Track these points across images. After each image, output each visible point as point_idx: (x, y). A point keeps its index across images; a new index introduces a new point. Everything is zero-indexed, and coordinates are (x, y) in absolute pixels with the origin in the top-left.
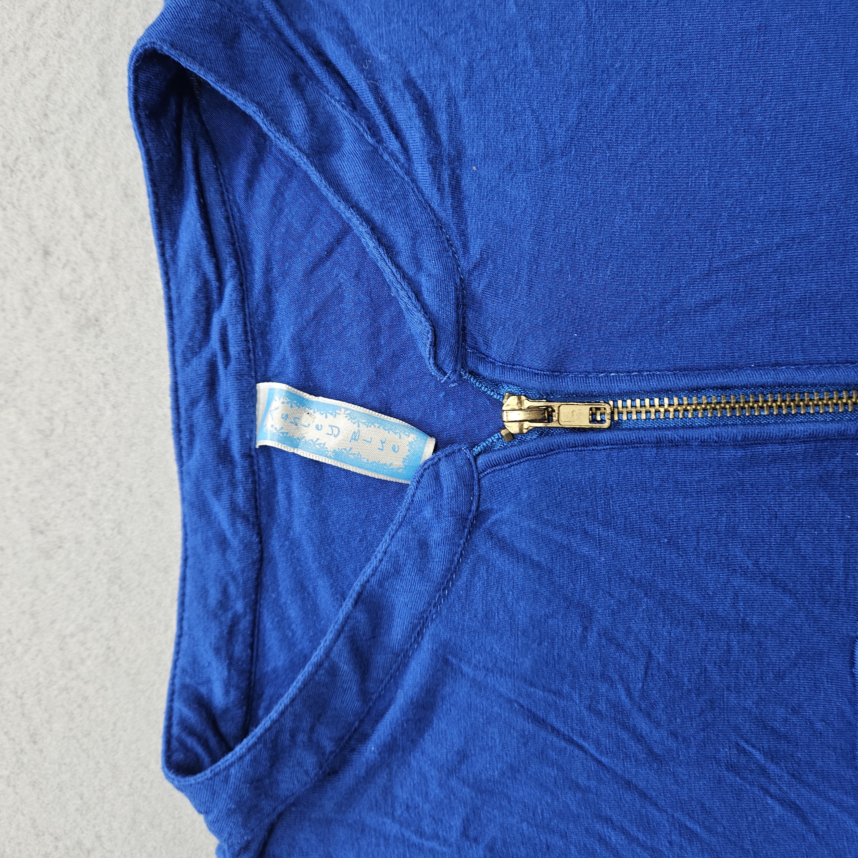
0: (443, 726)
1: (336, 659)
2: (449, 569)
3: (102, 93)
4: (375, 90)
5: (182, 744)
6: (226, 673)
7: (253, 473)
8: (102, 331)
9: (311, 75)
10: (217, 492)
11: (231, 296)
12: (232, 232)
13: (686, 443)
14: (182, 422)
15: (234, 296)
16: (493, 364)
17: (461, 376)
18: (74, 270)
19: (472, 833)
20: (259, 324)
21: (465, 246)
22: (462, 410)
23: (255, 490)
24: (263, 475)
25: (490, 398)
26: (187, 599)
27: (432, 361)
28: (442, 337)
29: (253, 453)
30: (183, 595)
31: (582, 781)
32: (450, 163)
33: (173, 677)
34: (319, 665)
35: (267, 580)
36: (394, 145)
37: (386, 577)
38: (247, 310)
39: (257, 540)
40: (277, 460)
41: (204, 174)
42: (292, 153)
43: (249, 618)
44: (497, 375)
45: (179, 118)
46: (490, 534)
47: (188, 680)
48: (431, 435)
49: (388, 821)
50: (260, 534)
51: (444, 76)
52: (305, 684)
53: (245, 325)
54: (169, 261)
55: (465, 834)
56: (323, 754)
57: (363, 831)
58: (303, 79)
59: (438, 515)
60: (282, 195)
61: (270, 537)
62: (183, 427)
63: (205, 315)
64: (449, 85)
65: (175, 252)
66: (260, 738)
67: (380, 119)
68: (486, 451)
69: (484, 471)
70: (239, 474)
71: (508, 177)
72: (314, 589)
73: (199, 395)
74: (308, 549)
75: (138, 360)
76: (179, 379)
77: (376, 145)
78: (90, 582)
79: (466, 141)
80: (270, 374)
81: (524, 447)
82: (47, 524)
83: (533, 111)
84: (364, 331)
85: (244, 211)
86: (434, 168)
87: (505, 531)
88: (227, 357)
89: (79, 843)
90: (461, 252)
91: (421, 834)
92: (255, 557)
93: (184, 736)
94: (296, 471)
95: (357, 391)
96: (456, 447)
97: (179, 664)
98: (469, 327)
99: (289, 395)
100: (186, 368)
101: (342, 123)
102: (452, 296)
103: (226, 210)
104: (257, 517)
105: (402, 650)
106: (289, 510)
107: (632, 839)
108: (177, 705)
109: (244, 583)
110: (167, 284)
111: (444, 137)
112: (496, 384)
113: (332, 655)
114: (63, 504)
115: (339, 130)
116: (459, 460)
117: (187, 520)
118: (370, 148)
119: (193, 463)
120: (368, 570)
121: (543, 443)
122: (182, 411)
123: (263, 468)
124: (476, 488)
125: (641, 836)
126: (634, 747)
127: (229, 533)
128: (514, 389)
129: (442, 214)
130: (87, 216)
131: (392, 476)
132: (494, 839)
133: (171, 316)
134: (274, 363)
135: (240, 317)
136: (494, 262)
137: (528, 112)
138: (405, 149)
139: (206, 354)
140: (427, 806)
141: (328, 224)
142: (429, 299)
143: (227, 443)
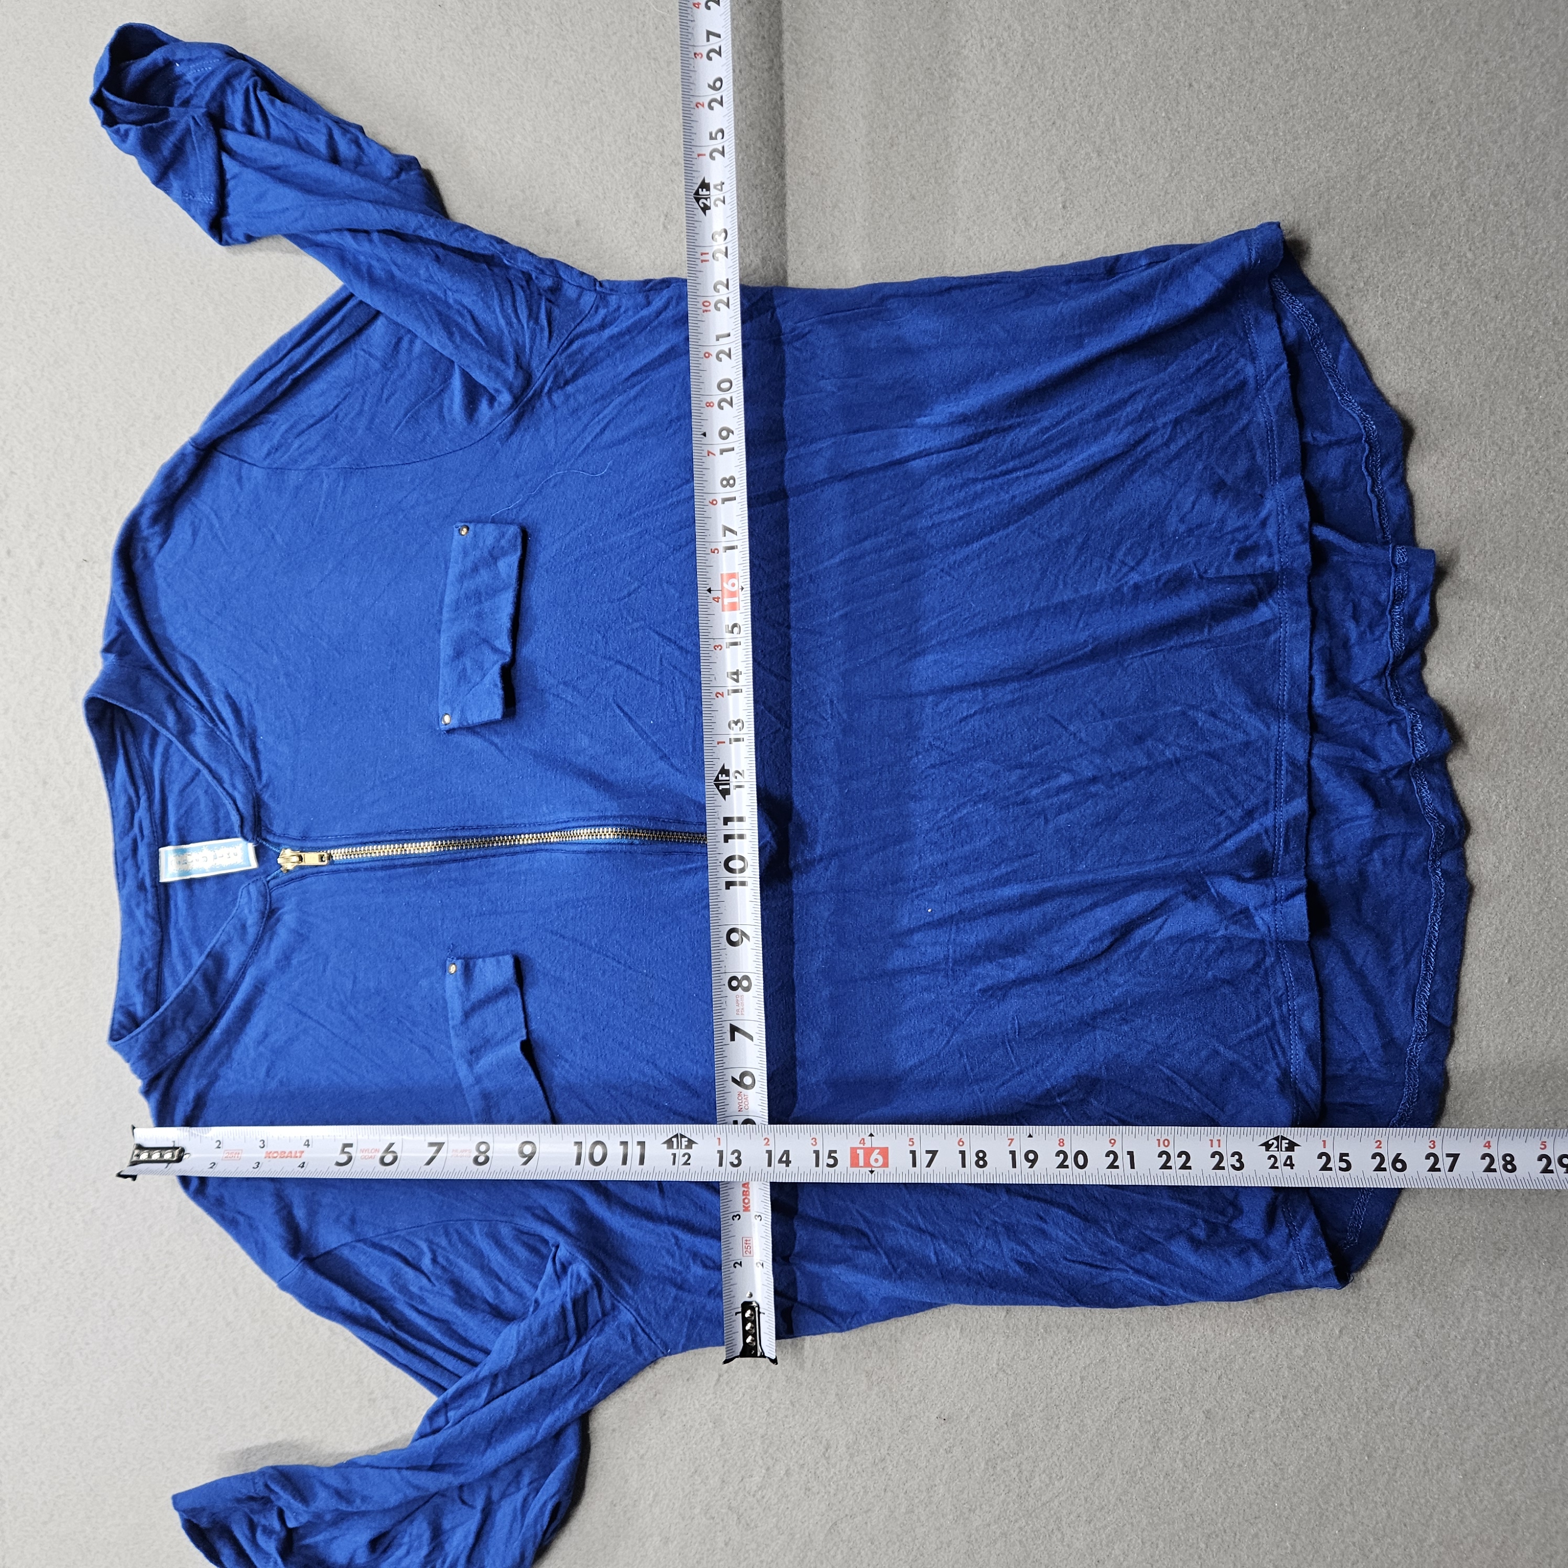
1: (197, 983)
2: (257, 938)
4: (211, 702)
7: (158, 895)
8: (75, 824)
9: (179, 694)
10: (138, 905)
11: (143, 805)
12: (143, 773)
14: (119, 870)
15: (145, 805)
16: (275, 834)
17: (257, 841)
18: (60, 792)
19: (271, 1075)
20: (159, 818)
21: (259, 778)
23: (159, 903)
24: (164, 894)
25: (275, 851)
26: (123, 962)
28: (246, 823)
29: (158, 883)
30: (120, 959)
31: (325, 1043)
32: (250, 734)
34: (186, 987)
35: (166, 951)
36: (222, 727)
37: (224, 943)
38: (153, 812)
39: (160, 930)
40: (172, 886)
41: (128, 745)
42: (168, 736)
43: (156, 971)
44: (276, 840)
46: (279, 920)
50: (161, 927)
51: (245, 693)
52: (179, 995)
53: (152, 819)
54: (111, 787)
56: (191, 1034)
58: (173, 697)
59: (250, 911)
60: (168, 751)
61: (168, 928)
62: (120, 872)
63: (130, 814)
64: (248, 696)
65: (114, 783)
66: (154, 1021)
68: (274, 878)
69: (272, 889)
70: (150, 896)
71: (278, 742)
73: (128, 855)
74: (187, 933)
76: (118, 849)
77: (212, 728)
78: (71, 958)
80: (166, 843)
81: (290, 876)
82: (48, 928)
85: (149, 760)
86: (241, 739)
87: (286, 918)
88: (143, 836)
89: (68, 1101)
90: (256, 779)
92: (159, 939)
96: (258, 877)
98: (261, 818)
99: (176, 851)
100: (122, 842)
101: (196, 718)
102: (252, 802)
103: (140, 761)
104: (160, 919)
106: (176, 914)
108: (117, 1015)
109: (153, 952)
111: (246, 723)
112: (278, 845)
113: (195, 981)
114: (56, 916)
115: (194, 722)
116: (259, 883)
117: (123, 920)
118: (208, 729)
119: (125, 891)
120: (214, 941)
121: (300, 873)
122: (120, 866)
123: (164, 891)
124: (268, 897)
126: (349, 1023)
127: (144, 926)
128: (284, 846)
129: (247, 760)
134: (168, 837)
135: (149, 816)
136: (274, 784)
138: (227, 728)
139: (131, 835)
142: (240, 804)
143: (144, 879)
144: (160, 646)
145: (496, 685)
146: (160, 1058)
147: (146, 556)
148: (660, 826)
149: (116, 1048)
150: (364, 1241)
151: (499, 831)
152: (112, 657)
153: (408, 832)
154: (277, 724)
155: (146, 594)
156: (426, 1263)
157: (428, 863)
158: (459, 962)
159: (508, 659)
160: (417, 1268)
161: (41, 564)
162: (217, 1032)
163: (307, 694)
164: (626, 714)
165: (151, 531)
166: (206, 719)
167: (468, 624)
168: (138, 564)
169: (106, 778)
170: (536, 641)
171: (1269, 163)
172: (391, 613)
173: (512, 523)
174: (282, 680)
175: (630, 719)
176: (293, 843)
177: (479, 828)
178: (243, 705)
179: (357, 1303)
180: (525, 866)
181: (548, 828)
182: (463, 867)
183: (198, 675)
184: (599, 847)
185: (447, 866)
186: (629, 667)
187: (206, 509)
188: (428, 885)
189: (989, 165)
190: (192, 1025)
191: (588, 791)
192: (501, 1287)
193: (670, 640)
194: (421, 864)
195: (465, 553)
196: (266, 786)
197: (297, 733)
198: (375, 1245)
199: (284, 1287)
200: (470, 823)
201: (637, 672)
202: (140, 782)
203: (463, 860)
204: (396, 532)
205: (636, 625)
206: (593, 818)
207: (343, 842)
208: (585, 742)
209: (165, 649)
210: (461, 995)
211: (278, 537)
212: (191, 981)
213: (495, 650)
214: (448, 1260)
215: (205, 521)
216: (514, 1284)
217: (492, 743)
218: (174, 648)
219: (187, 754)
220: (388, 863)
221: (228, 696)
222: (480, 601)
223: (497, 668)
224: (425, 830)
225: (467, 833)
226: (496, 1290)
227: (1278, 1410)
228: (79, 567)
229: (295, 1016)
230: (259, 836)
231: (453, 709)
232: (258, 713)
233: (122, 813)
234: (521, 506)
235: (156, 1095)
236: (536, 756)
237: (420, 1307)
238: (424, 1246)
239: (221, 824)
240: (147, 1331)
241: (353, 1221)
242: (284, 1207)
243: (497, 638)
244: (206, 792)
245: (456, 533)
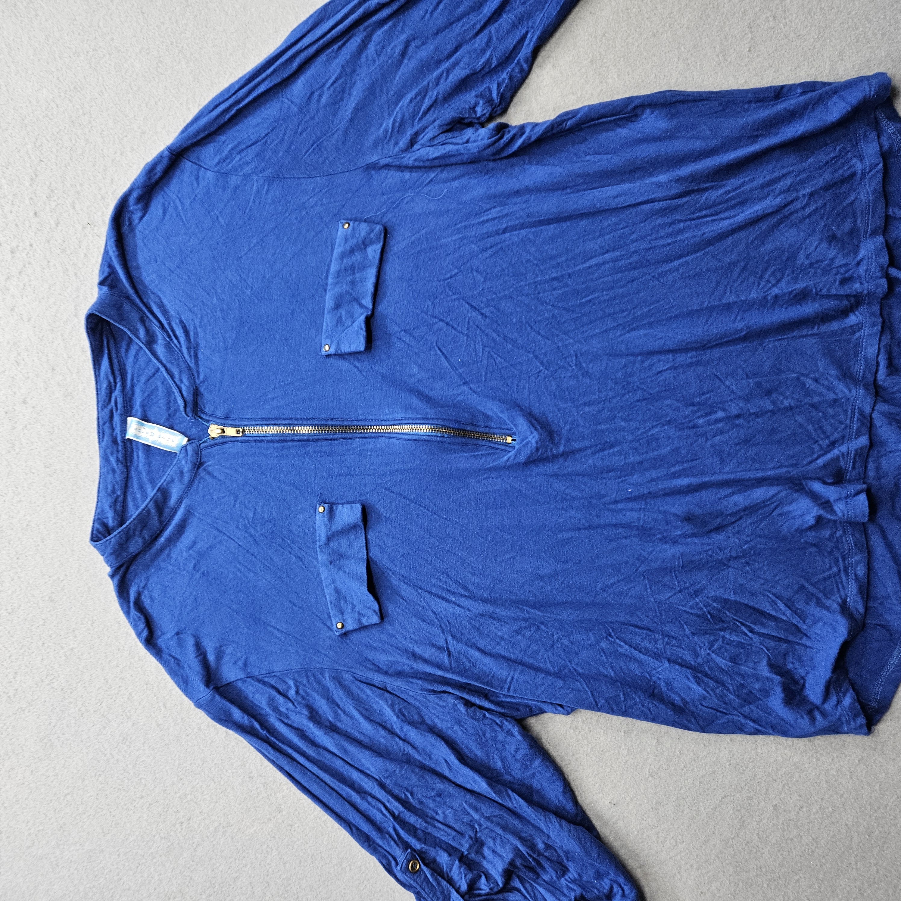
1: (150, 508)
2: (190, 481)
3: (75, 316)
4: (170, 324)
5: (97, 534)
6: (113, 515)
7: (125, 447)
8: (73, 398)
9: (148, 317)
10: (112, 453)
11: (119, 388)
12: (120, 366)
13: (262, 441)
16: (206, 414)
17: (195, 418)
18: (63, 376)
20: (129, 397)
21: (198, 376)
22: (196, 429)
23: (126, 454)
24: (129, 449)
25: (205, 425)
26: (101, 490)
27: (184, 413)
28: (188, 405)
29: (125, 441)
30: (99, 488)
31: (233, 551)
32: (194, 348)
33: (95, 516)
35: (130, 484)
36: (175, 341)
37: (169, 483)
38: (124, 393)
39: (126, 470)
40: (134, 444)
41: (111, 347)
42: (140, 344)
43: (122, 497)
44: (207, 418)
45: (102, 329)
46: (205, 470)
47: (100, 517)
48: (187, 437)
50: (127, 468)
51: (193, 320)
52: (139, 515)
53: (124, 398)
54: (98, 376)
55: (194, 568)
58: (144, 319)
59: (186, 463)
60: (138, 356)
61: (131, 470)
62: (101, 431)
63: (109, 394)
64: (194, 323)
65: (100, 373)
67: (171, 333)
68: (204, 442)
69: (202, 449)
70: (120, 448)
71: (213, 354)
72: (145, 485)
73: (106, 421)
74: (144, 474)
75: (86, 408)
76: (100, 415)
77: (169, 341)
79: (200, 342)
80: (132, 415)
81: (216, 442)
82: (51, 465)
83: (221, 333)
84: (165, 402)
85: (125, 359)
86: (189, 350)
87: (210, 468)
88: (117, 409)
89: (59, 578)
90: (196, 378)
91: (179, 569)
92: (125, 476)
95: (162, 421)
96: (194, 441)
97: (97, 511)
98: (198, 402)
100: (102, 412)
101: (158, 333)
102: (192, 392)
103: (118, 359)
104: (126, 463)
105: (174, 508)
106: (138, 461)
108: (96, 525)
109: (121, 485)
110: (97, 383)
111: (192, 340)
112: (208, 421)
113: (149, 506)
114: (57, 458)
115: (157, 336)
116: (195, 445)
117: (101, 463)
118: (167, 343)
119: (103, 444)
120: (162, 481)
121: (222, 440)
123: (129, 446)
124: (200, 455)
126: (250, 539)
127: (116, 468)
128: (213, 422)
129: (191, 365)
130: (68, 357)
131: (172, 450)
133: (97, 394)
134: (133, 411)
135: (122, 395)
136: (207, 381)
138: (179, 342)
139: (109, 407)
142: (185, 393)
143: (116, 437)
144: (137, 285)
145: (362, 329)
146: (125, 555)
147: (130, 224)
148: (462, 427)
149: (95, 546)
150: (252, 677)
151: (355, 423)
152: (105, 289)
153: (297, 419)
154: (213, 342)
155: (129, 249)
156: (292, 693)
157: (309, 440)
158: (326, 506)
159: (370, 313)
160: (286, 697)
161: (57, 224)
162: (162, 540)
163: (234, 324)
164: (443, 354)
165: (135, 207)
166: (165, 335)
167: (345, 287)
168: (125, 229)
169: (95, 368)
170: (388, 302)
171: (879, 35)
172: (294, 276)
173: (378, 223)
174: (219, 314)
175: (446, 357)
176: (219, 421)
177: (343, 420)
178: (191, 328)
179: (246, 717)
180: (371, 446)
181: (388, 423)
182: (331, 445)
183: (162, 306)
184: (422, 438)
185: (320, 443)
186: (447, 324)
187: (174, 197)
188: (307, 454)
189: (704, 18)
190: (146, 534)
191: (416, 402)
192: (340, 712)
193: (475, 308)
194: (304, 441)
195: (346, 240)
196: (203, 382)
197: (226, 349)
198: (259, 681)
199: (199, 705)
200: (336, 417)
201: (453, 327)
202: (117, 373)
203: (331, 440)
204: (300, 222)
205: (454, 297)
206: (419, 419)
207: (254, 423)
208: (416, 370)
209: (140, 287)
210: (326, 526)
211: (220, 219)
212: (147, 506)
213: (362, 306)
214: (306, 692)
215: (172, 204)
216: (347, 710)
217: (355, 366)
218: (146, 287)
219: (152, 357)
220: (282, 438)
221: (181, 322)
222: (354, 273)
223: (363, 317)
224: (308, 419)
225: (335, 423)
226: (336, 713)
227: (817, 807)
228: (84, 228)
229: (216, 532)
230: (196, 414)
231: (332, 342)
232: (201, 335)
233: (103, 392)
234: (384, 214)
235: (117, 578)
236: (383, 376)
237: (286, 721)
238: (291, 683)
239: (171, 405)
240: (105, 728)
241: (245, 664)
242: (201, 654)
243: (363, 298)
245: (340, 227)
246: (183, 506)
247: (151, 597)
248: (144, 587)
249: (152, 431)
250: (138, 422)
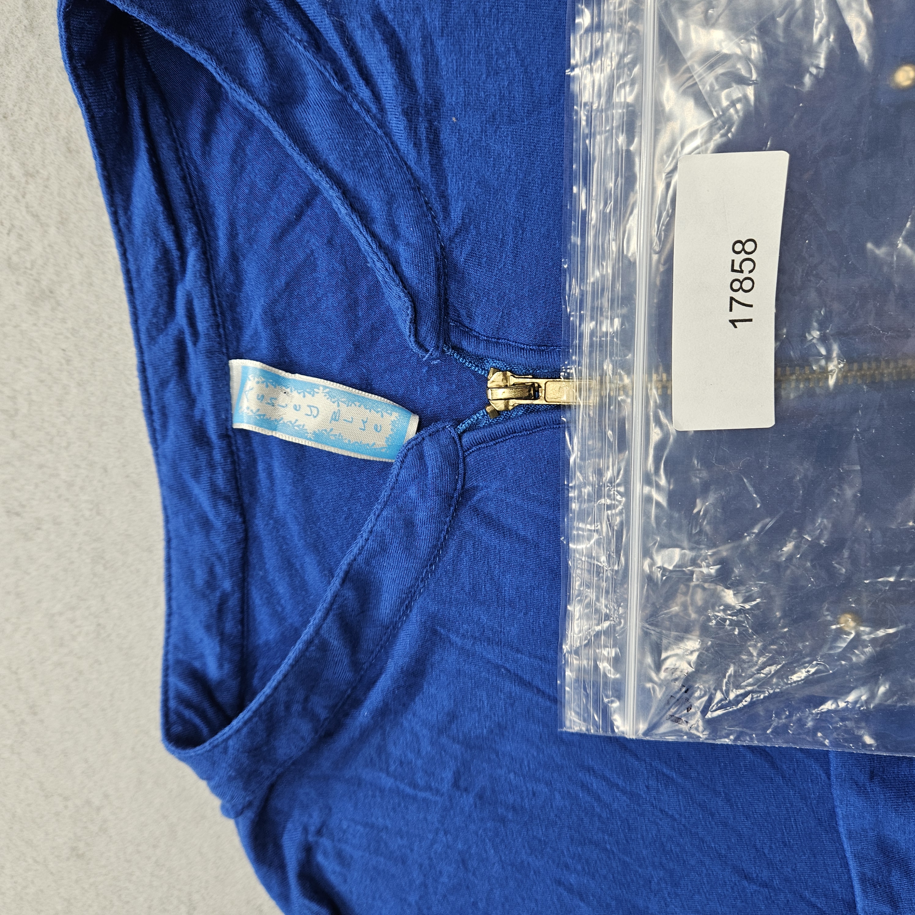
0: (433, 690)
1: (326, 636)
2: (435, 546)
5: (180, 716)
6: (218, 649)
7: (232, 453)
8: (58, 304)
10: (196, 474)
11: (194, 266)
12: (191, 196)
14: (153, 403)
15: (198, 266)
16: (477, 338)
17: (443, 352)
18: (20, 236)
19: (462, 784)
20: (228, 296)
21: (446, 210)
22: (446, 386)
23: (235, 470)
24: (242, 455)
25: (474, 373)
26: (174, 580)
27: (412, 339)
28: (423, 312)
29: (230, 433)
30: (169, 576)
32: (427, 113)
33: (166, 654)
34: (309, 643)
35: (254, 558)
36: (364, 93)
37: (373, 555)
38: (213, 282)
39: (240, 520)
40: (257, 441)
41: (155, 129)
42: (250, 107)
43: (237, 595)
44: (481, 350)
46: (476, 511)
47: (181, 656)
48: (414, 411)
49: (383, 776)
53: (212, 298)
54: (124, 229)
55: (456, 784)
56: (318, 720)
57: (359, 784)
58: (258, 14)
59: (423, 492)
60: (244, 150)
61: (254, 517)
62: (155, 408)
63: (167, 288)
64: (424, 20)
65: (129, 220)
66: (255, 712)
67: (347, 63)
69: (469, 449)
70: (218, 456)
71: (490, 131)
72: (302, 566)
73: (168, 375)
74: (294, 528)
75: (100, 335)
76: (146, 358)
77: (345, 93)
78: (72, 563)
79: (445, 89)
80: (242, 350)
81: (510, 425)
82: (23, 506)
83: (518, 52)
84: (340, 303)
85: (202, 168)
86: (410, 121)
88: (195, 334)
90: (441, 216)
91: (415, 786)
92: (239, 537)
93: (181, 708)
94: (276, 451)
95: (335, 366)
96: (440, 425)
97: (172, 640)
98: (452, 300)
100: (153, 347)
101: (306, 68)
102: (433, 265)
103: (182, 169)
104: (240, 498)
105: (391, 622)
107: (612, 785)
108: (172, 680)
109: (231, 562)
110: (124, 255)
111: (420, 84)
113: (322, 632)
114: (37, 486)
115: (302, 75)
116: (444, 439)
117: (167, 503)
118: (337, 98)
119: (168, 446)
120: (355, 549)
121: (529, 420)
122: (152, 392)
123: (241, 447)
124: (461, 466)
125: (620, 783)
127: (211, 515)
128: (500, 364)
129: (420, 174)
130: (27, 174)
131: (374, 456)
132: (483, 789)
133: (130, 291)
134: (247, 337)
135: (206, 289)
136: (477, 227)
137: (513, 54)
138: (377, 96)
139: (172, 330)
140: (419, 762)
141: (296, 184)
142: (408, 270)
143: (202, 422)
169: (112, 204)
196: (462, 230)
212: (317, 632)
244: (330, 242)
246: (415, 616)
247: (340, 856)
248: (319, 832)
249: (309, 399)
250: (264, 373)
